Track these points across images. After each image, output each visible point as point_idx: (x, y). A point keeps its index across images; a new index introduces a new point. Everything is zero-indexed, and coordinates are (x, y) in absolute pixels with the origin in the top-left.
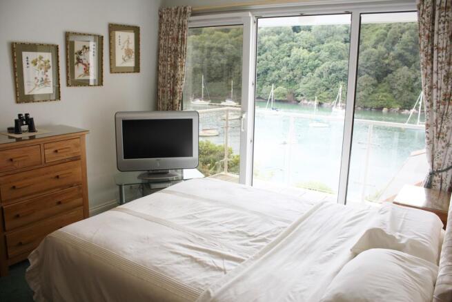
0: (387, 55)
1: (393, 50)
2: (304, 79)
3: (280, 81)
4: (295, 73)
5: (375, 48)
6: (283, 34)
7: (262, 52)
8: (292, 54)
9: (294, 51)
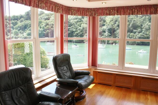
0: (114, 25)
1: (116, 24)
2: (86, 34)
3: (78, 35)
4: (83, 32)
5: (110, 23)
6: (78, 19)
7: (71, 25)
8: (81, 26)
9: (82, 25)
